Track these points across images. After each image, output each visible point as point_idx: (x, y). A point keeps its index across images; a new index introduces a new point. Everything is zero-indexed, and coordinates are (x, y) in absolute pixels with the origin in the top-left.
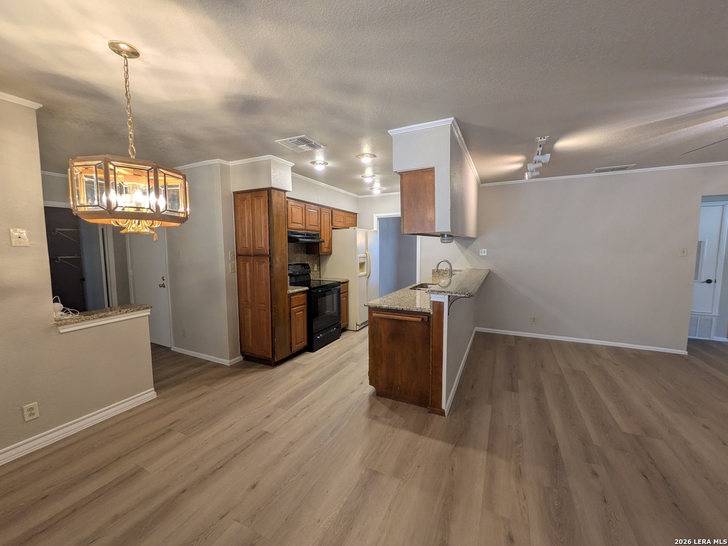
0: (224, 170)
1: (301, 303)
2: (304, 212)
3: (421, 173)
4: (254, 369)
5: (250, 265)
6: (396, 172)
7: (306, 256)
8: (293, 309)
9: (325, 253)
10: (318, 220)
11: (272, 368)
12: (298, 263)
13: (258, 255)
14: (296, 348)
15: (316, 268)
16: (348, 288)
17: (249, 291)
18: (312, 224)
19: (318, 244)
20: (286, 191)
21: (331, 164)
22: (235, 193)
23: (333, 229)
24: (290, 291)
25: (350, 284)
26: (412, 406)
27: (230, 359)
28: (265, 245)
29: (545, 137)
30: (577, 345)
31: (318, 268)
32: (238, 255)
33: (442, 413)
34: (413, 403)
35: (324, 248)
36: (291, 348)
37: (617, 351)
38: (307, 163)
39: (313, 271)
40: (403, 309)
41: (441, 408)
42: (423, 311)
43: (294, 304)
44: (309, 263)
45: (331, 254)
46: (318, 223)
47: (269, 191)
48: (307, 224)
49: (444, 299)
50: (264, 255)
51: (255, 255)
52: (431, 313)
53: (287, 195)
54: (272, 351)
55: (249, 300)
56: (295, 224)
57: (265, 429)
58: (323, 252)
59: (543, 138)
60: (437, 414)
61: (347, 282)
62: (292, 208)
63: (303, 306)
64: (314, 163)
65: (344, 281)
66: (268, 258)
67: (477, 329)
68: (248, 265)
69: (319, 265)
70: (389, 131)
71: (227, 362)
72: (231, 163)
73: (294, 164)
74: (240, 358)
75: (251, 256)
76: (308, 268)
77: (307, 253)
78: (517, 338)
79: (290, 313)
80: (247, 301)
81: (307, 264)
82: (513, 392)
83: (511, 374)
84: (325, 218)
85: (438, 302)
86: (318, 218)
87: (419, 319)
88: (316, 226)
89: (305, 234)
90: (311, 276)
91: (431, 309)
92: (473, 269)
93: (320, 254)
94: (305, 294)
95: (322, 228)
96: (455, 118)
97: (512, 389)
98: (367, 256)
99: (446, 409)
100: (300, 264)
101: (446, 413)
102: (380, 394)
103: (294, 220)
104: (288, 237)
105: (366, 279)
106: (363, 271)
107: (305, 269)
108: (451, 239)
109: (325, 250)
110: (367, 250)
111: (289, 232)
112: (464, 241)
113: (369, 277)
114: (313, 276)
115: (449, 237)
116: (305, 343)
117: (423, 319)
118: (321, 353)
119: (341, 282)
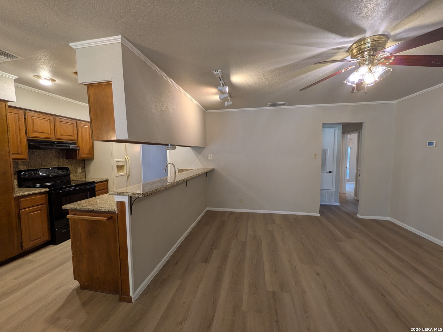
1: (38, 204)
2: (52, 124)
6: (82, 83)
7: (66, 161)
8: (22, 210)
9: (85, 158)
10: (74, 131)
12: (55, 167)
14: (29, 245)
15: (79, 170)
16: (107, 186)
18: (65, 133)
19: (75, 150)
20: (8, 101)
24: (18, 194)
25: (109, 182)
26: (109, 295)
29: (218, 71)
30: (264, 215)
31: (82, 171)
33: (129, 300)
34: (111, 292)
35: (83, 154)
36: (22, 246)
37: (285, 217)
38: (30, 76)
39: (76, 173)
41: (129, 296)
42: (110, 211)
43: (24, 205)
44: (69, 167)
45: (94, 159)
46: (73, 134)
48: (58, 134)
49: (125, 199)
52: (117, 212)
56: (38, 134)
58: (82, 158)
59: (217, 71)
60: (126, 302)
61: (107, 181)
62: (33, 119)
63: (41, 206)
64: (39, 77)
65: (102, 180)
67: (208, 209)
69: (84, 168)
70: (71, 44)
73: (17, 77)
76: (68, 171)
77: (67, 158)
78: (231, 213)
79: (19, 215)
81: (67, 168)
82: (205, 264)
83: (213, 245)
84: (83, 130)
85: (120, 202)
86: (74, 129)
87: (106, 218)
88: (72, 136)
89: (56, 143)
90: (73, 177)
91: (116, 209)
92: (203, 168)
93: (78, 159)
94: (44, 195)
95: (80, 138)
96: (122, 36)
97: (206, 260)
98: (126, 160)
99: (135, 295)
100: (55, 168)
101: (133, 299)
102: (83, 287)
103: (36, 129)
104: (29, 145)
105: (126, 178)
106: (123, 172)
107: (63, 171)
108: (174, 147)
109: (84, 156)
110: (126, 155)
111: (29, 141)
112: (198, 149)
113: (129, 176)
114: (76, 176)
115: (172, 145)
116: (46, 237)
117: (112, 217)
118: (64, 245)
119: (96, 181)
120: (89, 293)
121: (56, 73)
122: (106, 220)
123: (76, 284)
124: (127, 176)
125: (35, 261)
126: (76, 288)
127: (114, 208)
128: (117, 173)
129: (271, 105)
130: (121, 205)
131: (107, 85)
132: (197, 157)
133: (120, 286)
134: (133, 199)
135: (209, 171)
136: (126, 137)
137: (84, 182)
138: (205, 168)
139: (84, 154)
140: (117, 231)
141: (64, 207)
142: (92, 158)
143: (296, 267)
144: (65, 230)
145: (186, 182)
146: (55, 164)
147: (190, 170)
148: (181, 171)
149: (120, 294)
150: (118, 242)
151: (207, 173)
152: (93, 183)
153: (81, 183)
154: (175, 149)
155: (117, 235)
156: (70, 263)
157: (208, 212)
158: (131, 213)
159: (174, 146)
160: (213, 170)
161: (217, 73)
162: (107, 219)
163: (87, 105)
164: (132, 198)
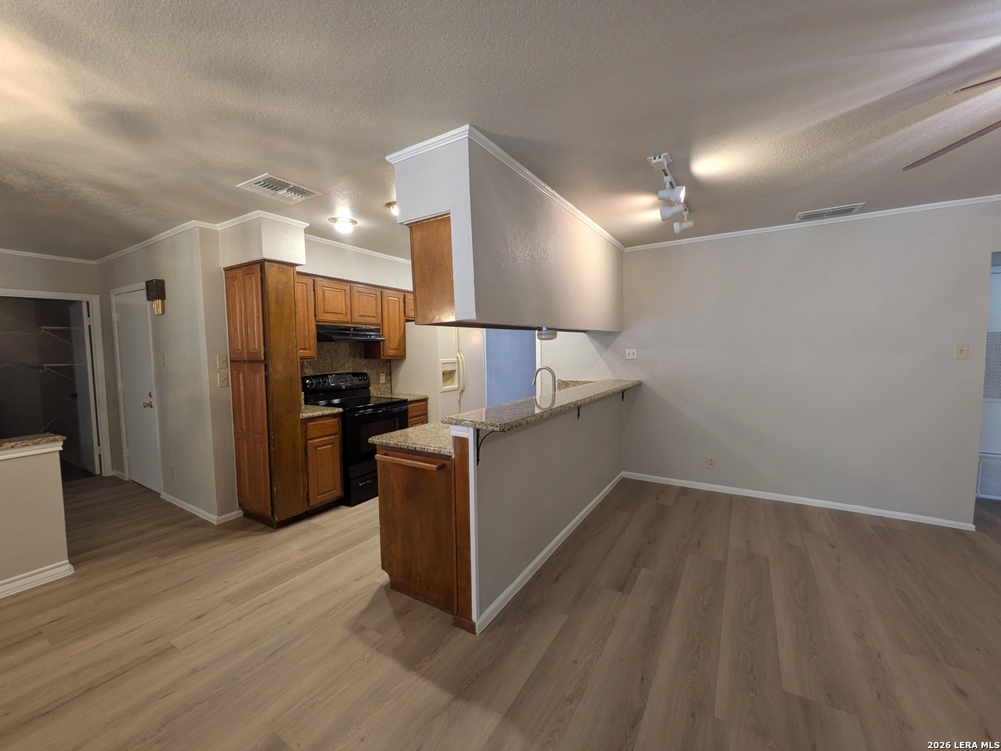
0: (207, 237)
1: (327, 433)
2: (348, 297)
3: (435, 224)
4: (245, 532)
5: (244, 374)
6: (402, 223)
7: (364, 362)
8: (310, 442)
9: (392, 356)
10: (377, 308)
11: (273, 532)
12: (349, 371)
13: (253, 361)
14: (316, 500)
15: (383, 379)
16: (426, 409)
17: (243, 414)
18: (364, 312)
19: (379, 342)
20: (296, 265)
21: (361, 223)
22: (227, 270)
23: (407, 321)
24: (305, 415)
25: (429, 402)
26: (435, 610)
27: (219, 515)
28: (259, 346)
29: (662, 156)
31: (387, 380)
32: (232, 361)
33: (471, 628)
34: (437, 604)
35: (389, 350)
36: (308, 500)
37: (846, 519)
38: (325, 220)
39: (378, 383)
40: (415, 448)
41: (470, 619)
42: (442, 453)
43: (311, 434)
44: (369, 372)
45: (405, 358)
46: (376, 313)
47: (262, 263)
48: (355, 314)
49: (468, 434)
50: (259, 361)
51: (250, 361)
52: (453, 457)
53: (298, 269)
54: (272, 505)
55: (244, 428)
56: (329, 315)
57: (173, 642)
58: (388, 356)
59: (657, 157)
60: (465, 629)
61: (426, 400)
62: (323, 290)
63: (333, 437)
64: (335, 220)
65: (419, 398)
66: (263, 366)
67: (625, 474)
68: (241, 375)
69: (389, 374)
70: (387, 158)
71: (214, 519)
72: (220, 227)
73: (308, 225)
74: (237, 513)
75: (245, 362)
76: (365, 380)
77: (365, 358)
78: (684, 491)
79: (306, 448)
80: (242, 430)
81: (366, 373)
82: (620, 593)
83: (638, 556)
84: (391, 305)
85: (460, 438)
86: (377, 305)
87: (435, 466)
88: (374, 317)
89: (352, 329)
90: (373, 391)
91: (452, 451)
92: (615, 381)
93: (382, 358)
94: (337, 419)
95: (385, 321)
96: (470, 125)
97: (623, 586)
98: (458, 360)
99: (480, 621)
100: (350, 373)
101: (477, 628)
102: (395, 586)
103: (328, 308)
104: (318, 334)
105: (457, 395)
106: (452, 384)
107: (360, 380)
108: (553, 334)
109: (392, 352)
110: (459, 351)
111: (318, 327)
112: (603, 337)
113: (462, 392)
114: (378, 391)
115: (549, 329)
116: (337, 492)
117: (444, 466)
118: (362, 509)
119: (409, 400)
120: (405, 598)
121: (360, 209)
122: (435, 469)
123: (384, 577)
124: (459, 391)
125: (324, 528)
126: (385, 584)
127: (449, 449)
128: (444, 386)
129: (807, 218)
130: (461, 443)
131: (443, 221)
132: (601, 355)
133: (455, 598)
134: (482, 435)
135: (630, 386)
136: (471, 316)
137: (389, 400)
138: (620, 381)
139: (391, 349)
140: (453, 492)
141: (371, 440)
142: (402, 357)
143: (879, 656)
144: (363, 483)
145: (578, 408)
146: (349, 366)
147: (584, 383)
148: (566, 384)
149: (455, 612)
150: (454, 513)
151: (623, 392)
152: (405, 402)
153: (384, 401)
154: (555, 337)
155: (453, 498)
156: (377, 539)
157: (624, 482)
158: (478, 460)
159: (553, 331)
160: (638, 385)
161: (658, 160)
162: (439, 468)
163: (410, 262)
164: (480, 432)
